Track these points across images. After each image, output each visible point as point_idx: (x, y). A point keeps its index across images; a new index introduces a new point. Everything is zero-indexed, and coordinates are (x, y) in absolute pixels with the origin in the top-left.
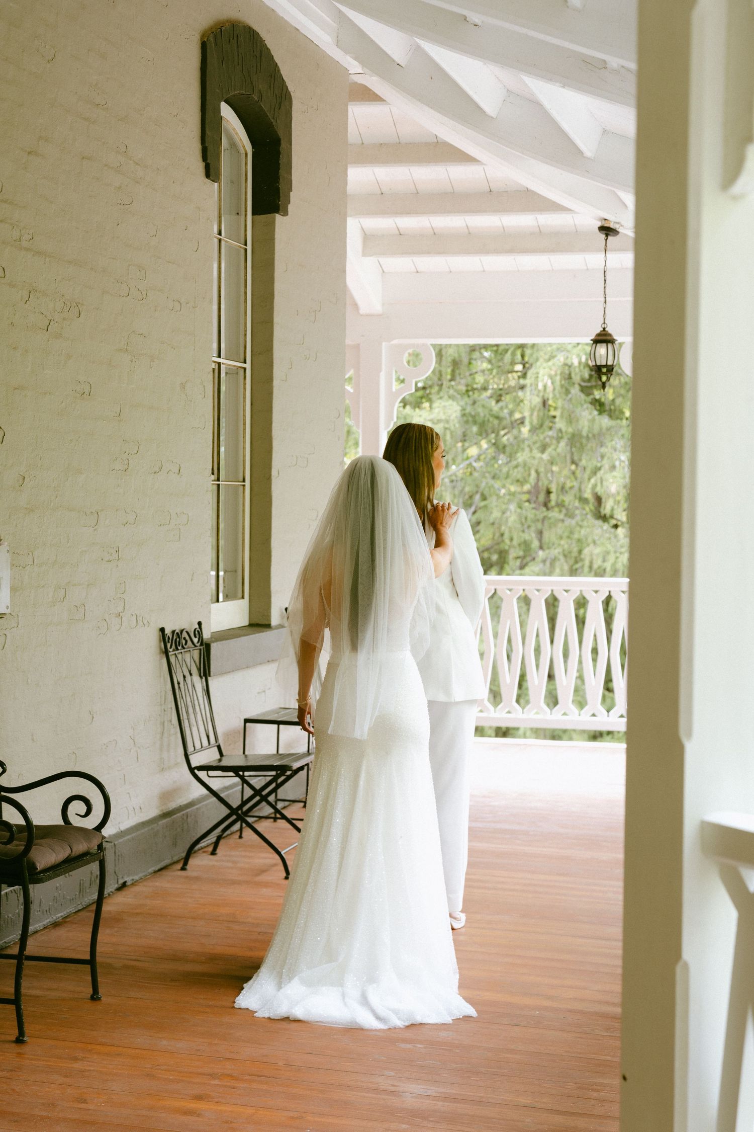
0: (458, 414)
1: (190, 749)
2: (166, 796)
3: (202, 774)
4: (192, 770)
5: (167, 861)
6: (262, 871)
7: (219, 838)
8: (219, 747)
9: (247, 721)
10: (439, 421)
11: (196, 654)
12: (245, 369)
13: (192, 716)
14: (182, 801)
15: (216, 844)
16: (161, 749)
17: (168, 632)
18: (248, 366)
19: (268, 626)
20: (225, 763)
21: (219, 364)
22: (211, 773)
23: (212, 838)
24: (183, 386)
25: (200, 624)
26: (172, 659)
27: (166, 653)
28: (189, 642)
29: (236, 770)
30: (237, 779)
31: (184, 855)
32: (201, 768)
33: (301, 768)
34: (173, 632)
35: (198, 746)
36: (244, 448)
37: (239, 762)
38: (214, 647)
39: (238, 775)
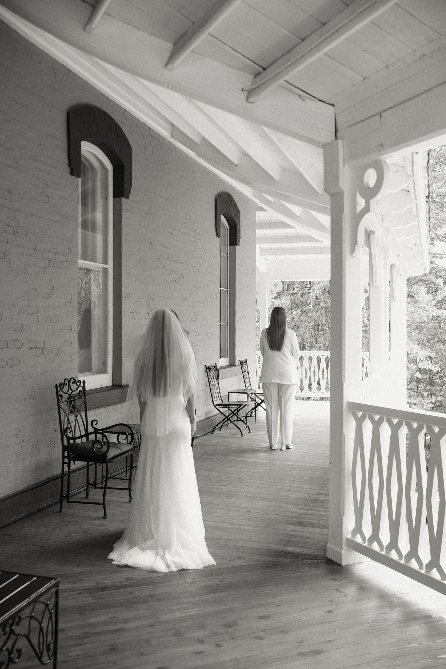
0: (290, 301)
1: (214, 400)
2: (207, 413)
3: (217, 407)
4: (214, 406)
5: (208, 432)
6: (235, 435)
7: (222, 426)
8: (222, 400)
9: (229, 392)
10: (283, 303)
11: (215, 373)
12: (227, 291)
13: (214, 391)
14: (211, 415)
15: (221, 428)
16: (206, 400)
17: (207, 366)
18: (228, 290)
19: (235, 365)
20: (223, 404)
21: (220, 289)
22: (220, 406)
23: (220, 426)
24: (211, 296)
25: (216, 364)
26: (209, 374)
27: (207, 372)
28: (213, 370)
29: (226, 406)
30: (227, 409)
31: (212, 430)
32: (217, 405)
33: (245, 405)
34: (209, 366)
35: (216, 399)
36: (227, 314)
37: (228, 403)
38: (220, 371)
39: (227, 407)
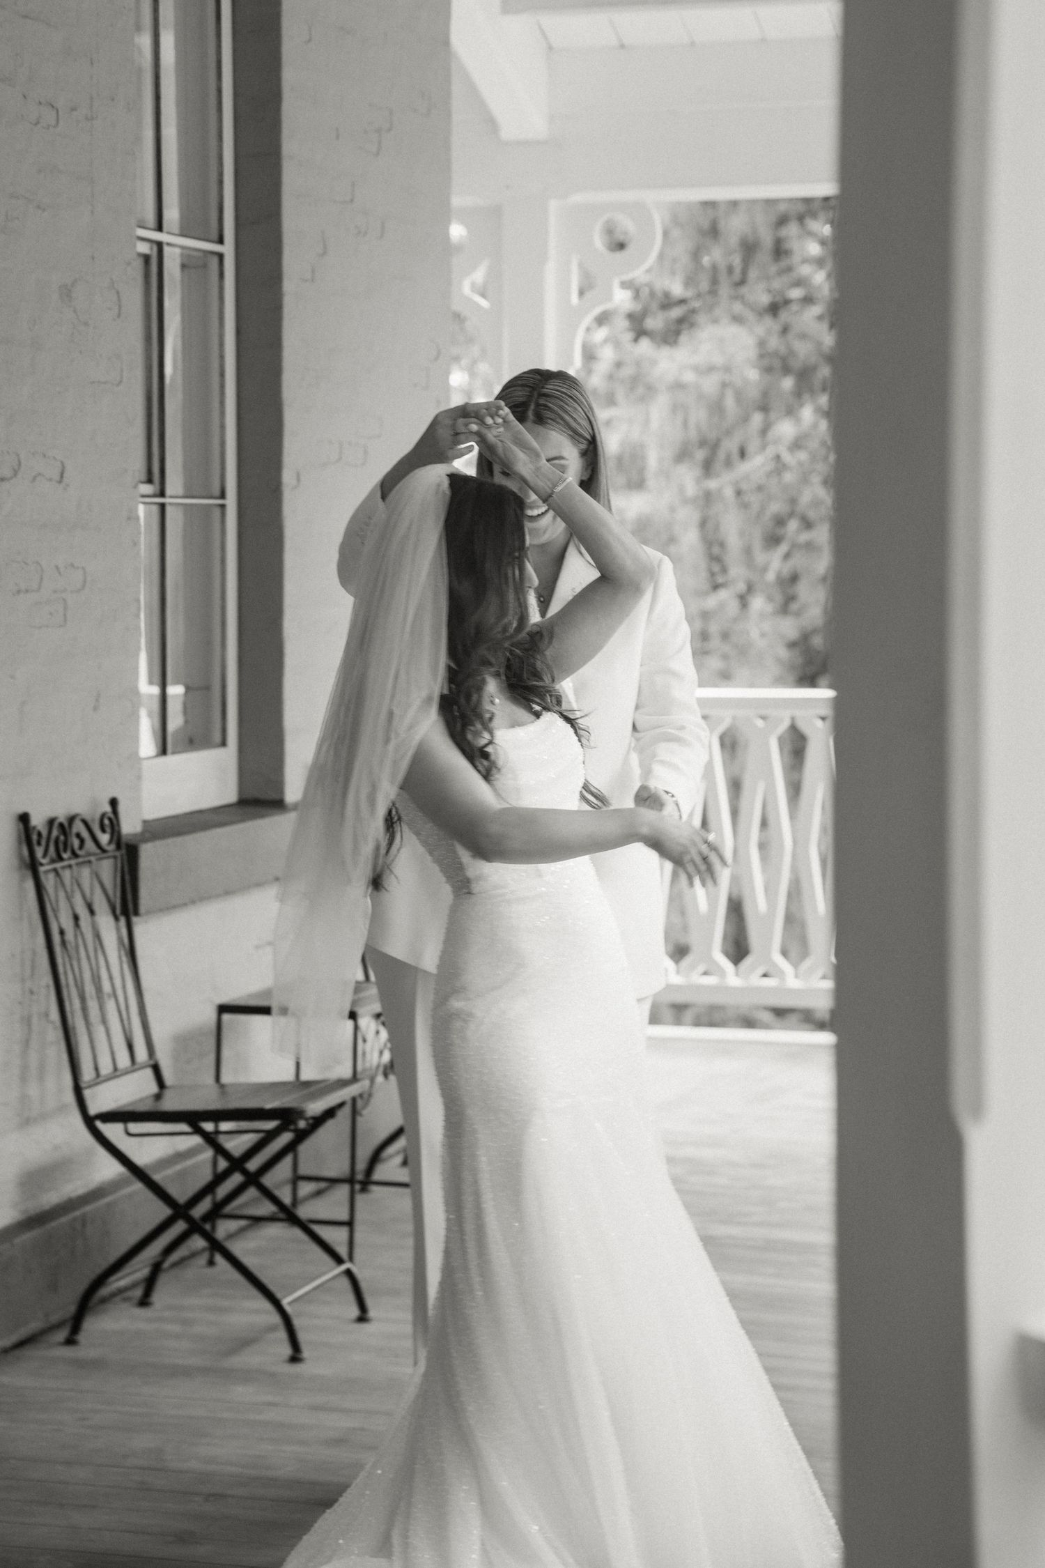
0: (752, 353)
1: (87, 1074)
2: (34, 1179)
3: (113, 1131)
4: (89, 1121)
5: (34, 1326)
6: (244, 1342)
7: (156, 1269)
8: (156, 1069)
9: (223, 1009)
11: (107, 869)
12: (221, 256)
13: (93, 1005)
14: (74, 1187)
15: (150, 1283)
16: (23, 1079)
17: (37, 821)
18: (228, 249)
19: (276, 804)
20: (170, 1103)
21: (160, 245)
22: (134, 1127)
23: (138, 1270)
24: (67, 293)
25: (114, 803)
26: (49, 882)
27: (33, 866)
28: (89, 844)
29: (193, 1119)
30: (196, 1140)
31: (72, 1309)
32: (110, 1117)
34: (51, 822)
35: (106, 1068)
36: (223, 427)
37: (206, 1099)
38: (149, 855)
39: (198, 1131)
